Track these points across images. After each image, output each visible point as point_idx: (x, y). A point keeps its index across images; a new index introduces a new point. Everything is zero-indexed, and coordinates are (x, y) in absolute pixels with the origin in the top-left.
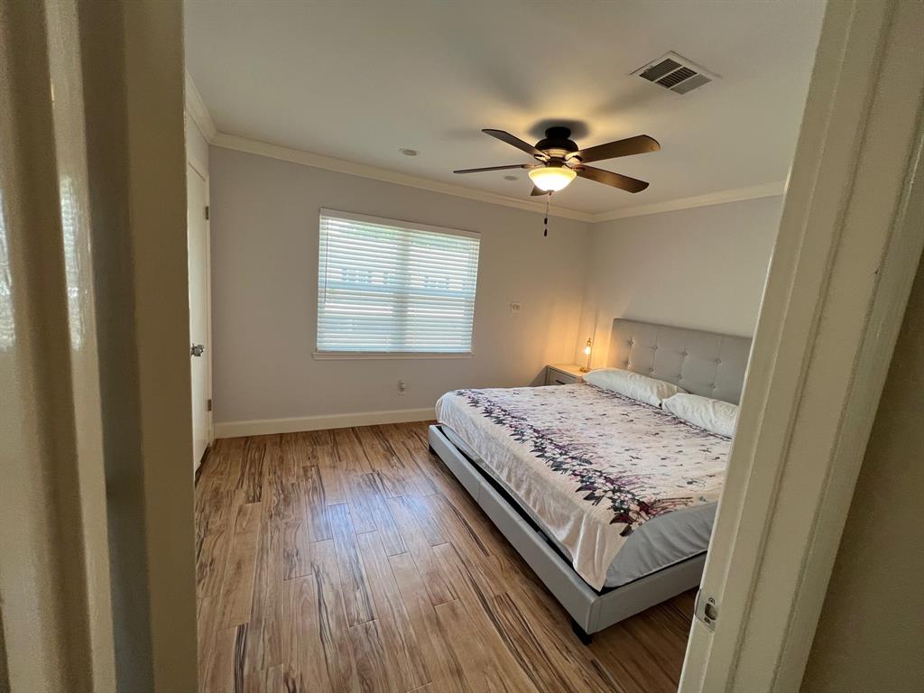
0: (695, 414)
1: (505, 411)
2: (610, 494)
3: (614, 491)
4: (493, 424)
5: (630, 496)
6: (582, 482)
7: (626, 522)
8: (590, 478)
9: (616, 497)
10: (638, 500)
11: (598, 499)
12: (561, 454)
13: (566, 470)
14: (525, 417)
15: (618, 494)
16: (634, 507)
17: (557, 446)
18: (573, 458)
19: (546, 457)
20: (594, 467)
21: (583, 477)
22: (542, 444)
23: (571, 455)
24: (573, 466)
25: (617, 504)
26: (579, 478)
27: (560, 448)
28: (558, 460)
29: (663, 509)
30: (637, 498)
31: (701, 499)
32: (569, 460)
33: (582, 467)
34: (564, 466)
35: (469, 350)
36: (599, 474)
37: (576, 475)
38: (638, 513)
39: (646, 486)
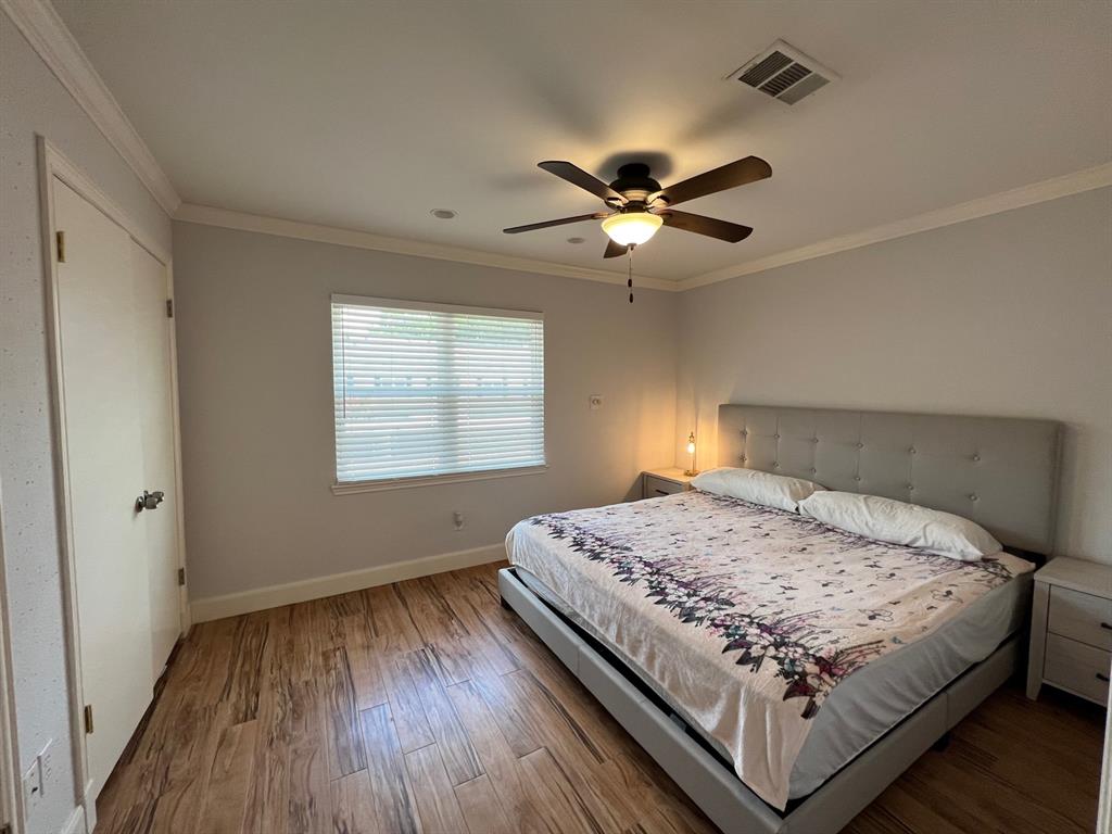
0: (846, 516)
1: (601, 540)
2: (772, 651)
3: (777, 646)
4: (587, 561)
5: (800, 650)
6: (728, 636)
7: (805, 695)
8: (738, 628)
9: (781, 655)
10: (813, 656)
11: (758, 661)
12: (689, 595)
13: (701, 619)
14: (629, 545)
15: (783, 649)
16: (811, 668)
17: (681, 584)
18: (706, 599)
19: (670, 603)
20: (737, 609)
21: (727, 627)
22: (660, 583)
23: (702, 595)
24: (710, 611)
25: (786, 667)
26: (722, 630)
27: (686, 585)
28: (687, 605)
29: (851, 664)
30: (811, 652)
31: (895, 640)
32: (702, 604)
33: (722, 613)
34: (698, 614)
35: (542, 462)
36: (747, 620)
37: (717, 626)
38: (819, 677)
39: (817, 630)
